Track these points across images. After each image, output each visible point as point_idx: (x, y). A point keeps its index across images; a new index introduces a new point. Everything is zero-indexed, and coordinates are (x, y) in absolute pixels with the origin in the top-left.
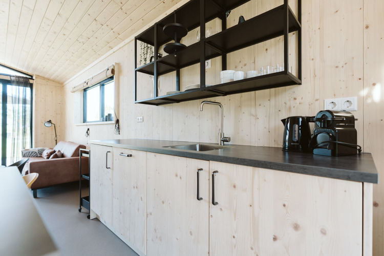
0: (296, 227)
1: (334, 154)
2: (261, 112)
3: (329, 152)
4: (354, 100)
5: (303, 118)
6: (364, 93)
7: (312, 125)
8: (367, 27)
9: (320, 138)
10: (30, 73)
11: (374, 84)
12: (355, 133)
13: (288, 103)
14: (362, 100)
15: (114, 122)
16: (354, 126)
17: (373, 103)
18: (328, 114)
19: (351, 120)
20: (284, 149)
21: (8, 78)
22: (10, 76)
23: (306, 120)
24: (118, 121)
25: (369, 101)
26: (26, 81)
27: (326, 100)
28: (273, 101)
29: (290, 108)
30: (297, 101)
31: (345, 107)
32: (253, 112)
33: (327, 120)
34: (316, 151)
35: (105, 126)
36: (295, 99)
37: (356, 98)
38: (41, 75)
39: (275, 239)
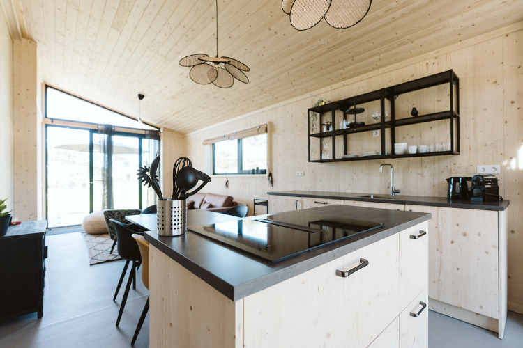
0: (465, 235)
1: (484, 200)
2: (426, 172)
3: (481, 199)
4: (498, 167)
5: (462, 178)
6: (505, 163)
7: (469, 183)
8: (506, 122)
9: (475, 191)
10: (158, 125)
11: (511, 158)
12: (498, 188)
13: (449, 167)
14: (503, 168)
15: (267, 175)
16: (497, 184)
17: (511, 170)
18: (480, 178)
19: (495, 181)
20: (448, 198)
21: (143, 132)
22: (145, 130)
23: (465, 180)
24: (270, 175)
25: (508, 168)
26: (155, 135)
27: (478, 166)
28: (437, 165)
29: (451, 170)
30: (457, 166)
31: (491, 172)
32: (420, 171)
33: (479, 181)
34: (472, 199)
35: (253, 179)
36: (455, 164)
37: (499, 166)
38: (168, 127)
39: (452, 242)
